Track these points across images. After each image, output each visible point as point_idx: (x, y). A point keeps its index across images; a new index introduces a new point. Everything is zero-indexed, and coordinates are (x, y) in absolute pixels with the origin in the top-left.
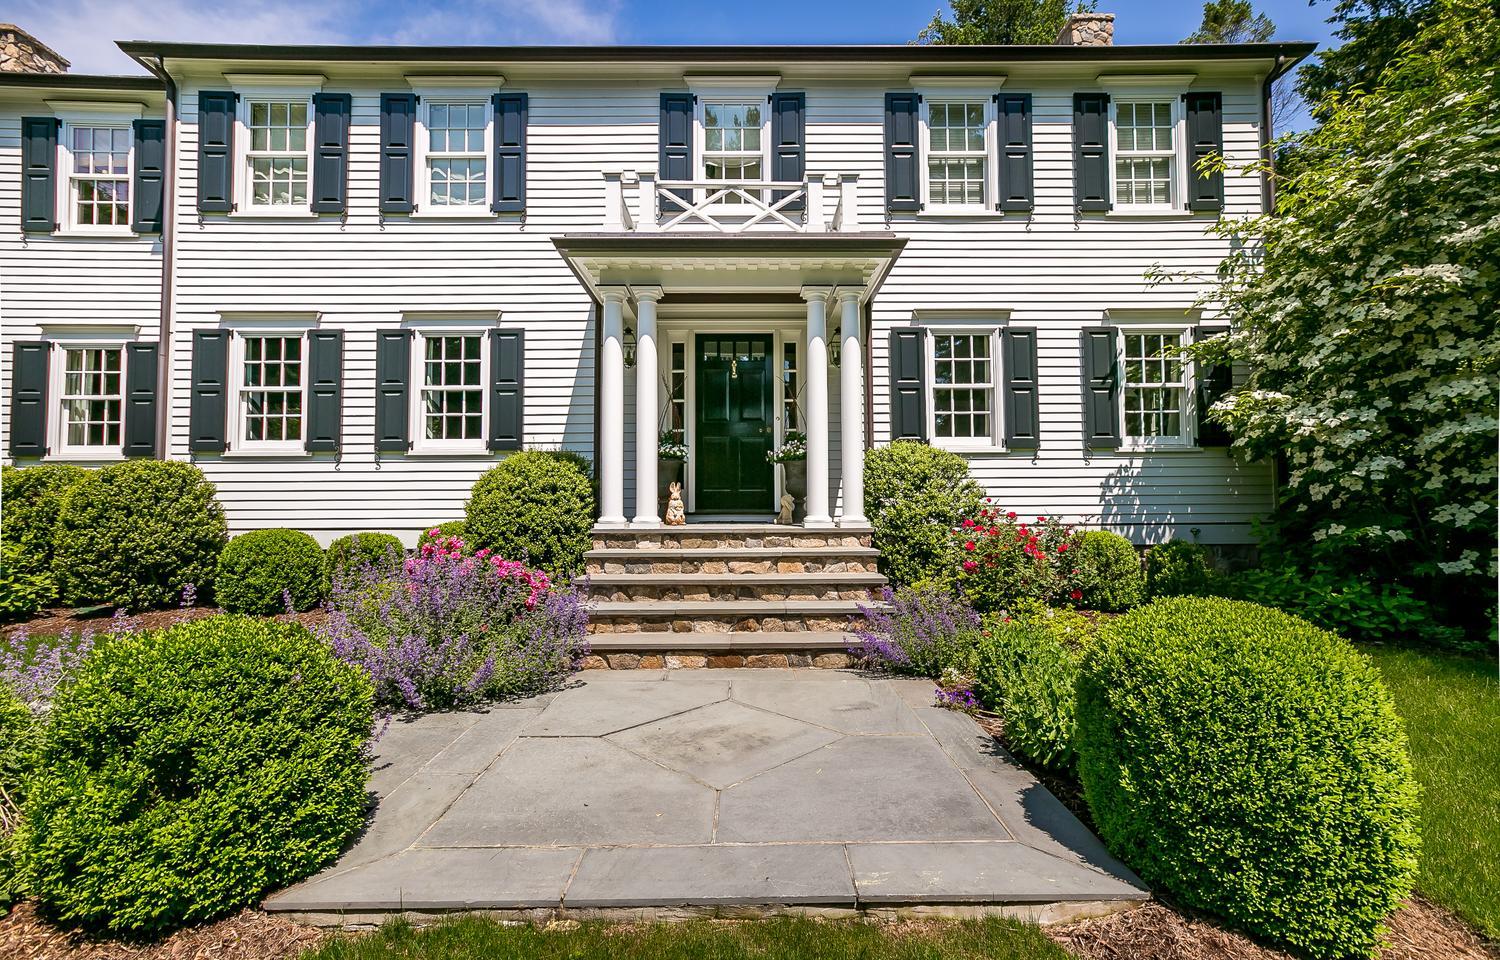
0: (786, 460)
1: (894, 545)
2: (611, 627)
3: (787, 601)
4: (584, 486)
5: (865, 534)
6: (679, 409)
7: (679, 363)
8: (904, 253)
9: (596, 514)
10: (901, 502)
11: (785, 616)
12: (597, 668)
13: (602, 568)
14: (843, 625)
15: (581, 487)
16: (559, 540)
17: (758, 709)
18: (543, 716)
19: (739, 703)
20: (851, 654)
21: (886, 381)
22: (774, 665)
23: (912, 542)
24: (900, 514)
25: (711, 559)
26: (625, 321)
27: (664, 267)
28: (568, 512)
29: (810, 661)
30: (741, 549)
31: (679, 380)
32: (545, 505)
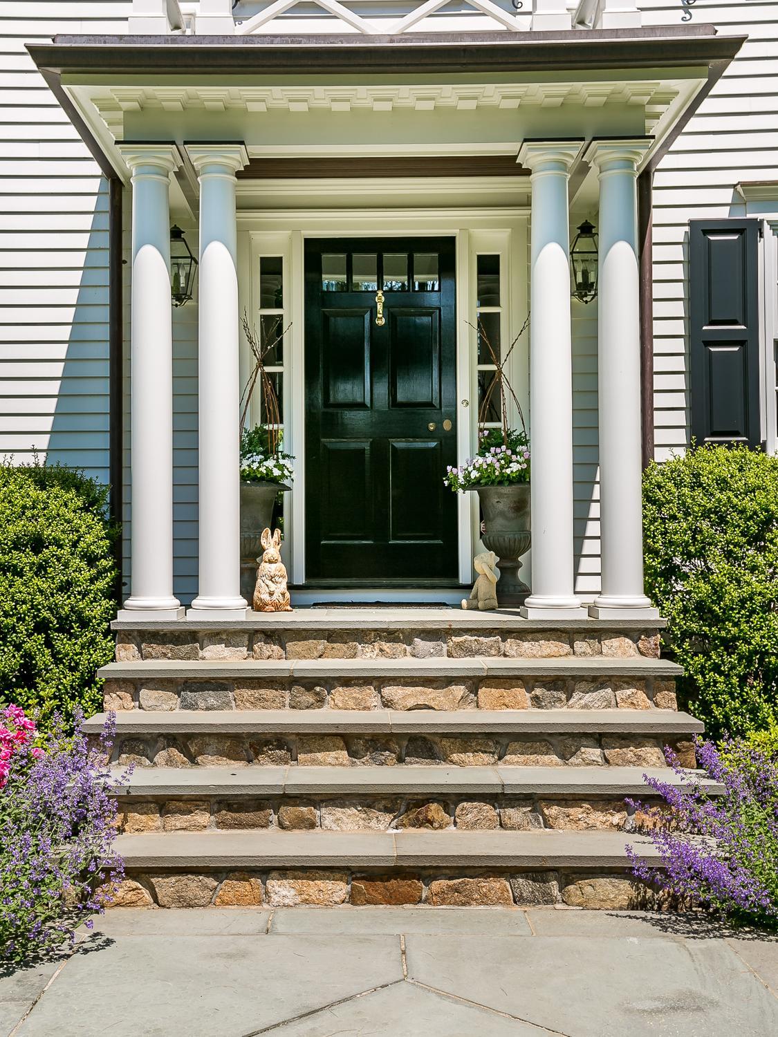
0: (482, 484)
1: (707, 654)
2: (156, 820)
3: (501, 765)
4: (94, 536)
5: (648, 632)
6: (273, 386)
7: (272, 296)
8: (733, 68)
9: (118, 592)
10: (719, 567)
11: (499, 798)
12: (132, 904)
13: (135, 698)
14: (617, 818)
15: (89, 538)
16: (48, 643)
17: (471, 1003)
18: (34, 1021)
19: (428, 989)
20: (639, 879)
21: (679, 327)
22: (484, 900)
23: (744, 648)
24: (718, 592)
25: (347, 682)
26: (173, 213)
27: (253, 107)
28: (65, 587)
29: (556, 892)
30: (403, 661)
31: (273, 329)
32: (21, 574)
